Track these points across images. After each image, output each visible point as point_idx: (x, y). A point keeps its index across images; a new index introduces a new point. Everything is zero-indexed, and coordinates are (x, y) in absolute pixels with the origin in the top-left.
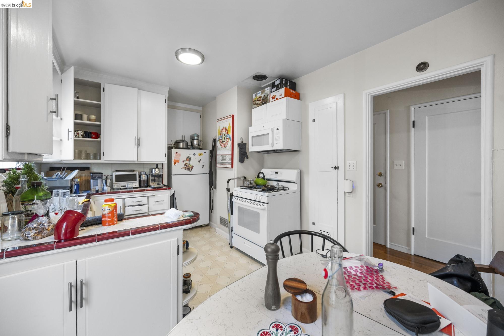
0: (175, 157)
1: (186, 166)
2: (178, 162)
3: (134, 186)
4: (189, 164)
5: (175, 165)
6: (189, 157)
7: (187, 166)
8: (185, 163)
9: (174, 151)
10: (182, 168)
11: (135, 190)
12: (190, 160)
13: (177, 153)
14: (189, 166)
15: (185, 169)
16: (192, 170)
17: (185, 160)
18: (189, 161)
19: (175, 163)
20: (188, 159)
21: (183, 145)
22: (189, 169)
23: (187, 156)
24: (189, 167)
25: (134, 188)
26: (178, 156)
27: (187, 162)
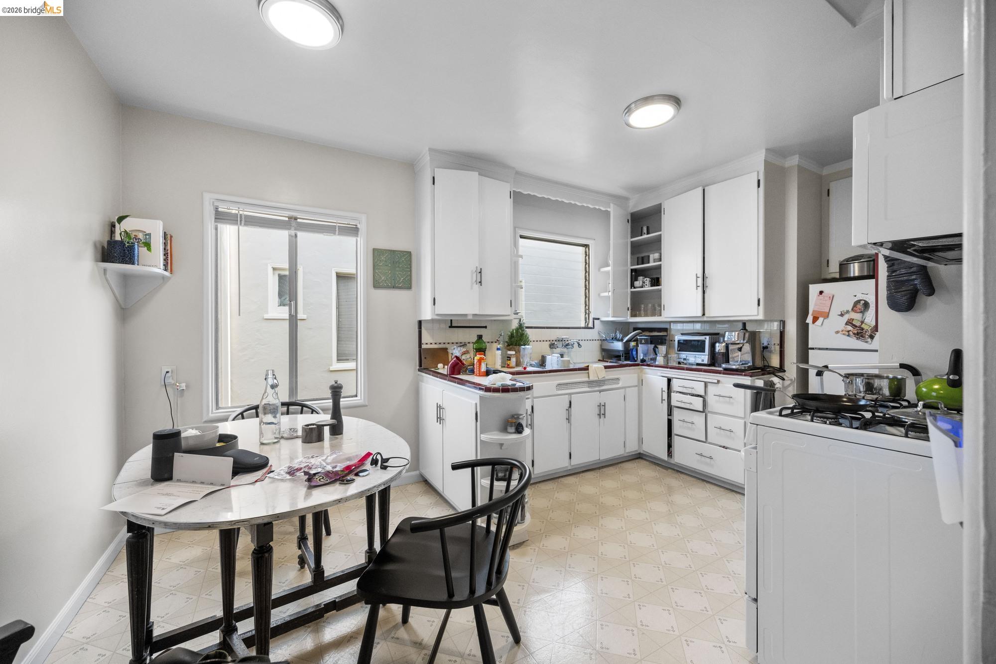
0: (816, 305)
1: (849, 328)
2: (826, 316)
3: (700, 362)
4: (862, 322)
5: (817, 323)
6: (862, 302)
7: (856, 326)
8: (846, 317)
9: (814, 289)
10: (837, 332)
11: (698, 368)
12: (864, 309)
13: (821, 293)
14: (863, 326)
15: (849, 335)
16: (872, 337)
17: (848, 312)
18: (861, 312)
19: (815, 319)
20: (860, 306)
21: (861, 269)
22: (862, 336)
23: (856, 299)
24: (863, 329)
25: (698, 364)
26: (826, 300)
27: (857, 316)
